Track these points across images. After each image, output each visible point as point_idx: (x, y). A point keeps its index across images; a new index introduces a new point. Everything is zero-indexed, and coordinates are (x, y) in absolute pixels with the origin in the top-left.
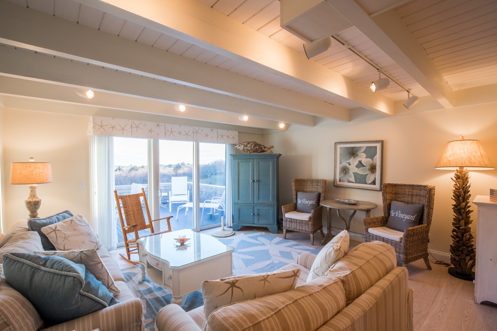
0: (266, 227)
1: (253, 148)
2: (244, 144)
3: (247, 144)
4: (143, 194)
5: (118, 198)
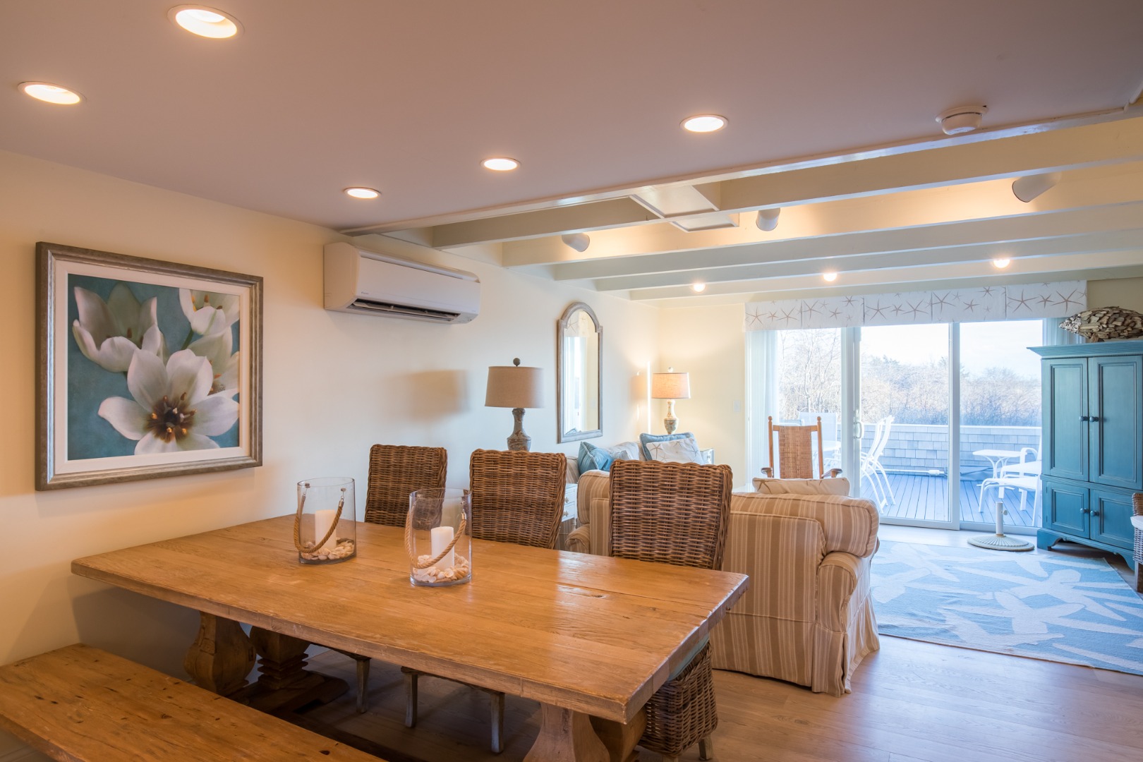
0: (1119, 553)
1: (1105, 326)
2: (1083, 315)
3: (1090, 316)
4: (818, 428)
5: (771, 428)
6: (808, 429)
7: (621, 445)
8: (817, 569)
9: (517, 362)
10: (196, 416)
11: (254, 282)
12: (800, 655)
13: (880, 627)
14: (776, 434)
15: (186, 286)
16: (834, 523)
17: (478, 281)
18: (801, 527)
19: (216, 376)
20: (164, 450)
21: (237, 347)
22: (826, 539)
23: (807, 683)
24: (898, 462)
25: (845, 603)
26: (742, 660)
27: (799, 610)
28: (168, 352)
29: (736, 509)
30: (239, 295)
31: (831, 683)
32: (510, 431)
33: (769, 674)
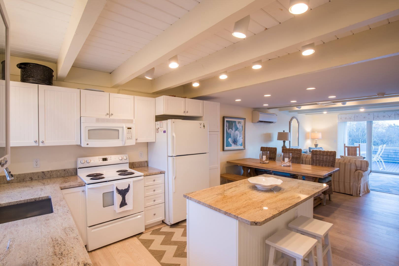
4: (359, 147)
5: (345, 147)
6: (356, 147)
7: (304, 149)
8: (354, 173)
9: (284, 131)
10: (238, 141)
11: (244, 119)
12: (350, 189)
13: (371, 189)
14: (346, 148)
15: (237, 120)
16: (358, 164)
17: (277, 115)
18: (351, 164)
19: (240, 135)
20: (234, 146)
21: (242, 130)
22: (357, 167)
23: (351, 194)
24: (390, 159)
25: (360, 179)
26: (337, 190)
27: (350, 180)
28: (235, 131)
29: (336, 161)
30: (242, 121)
31: (357, 194)
32: (282, 145)
33: (343, 192)
